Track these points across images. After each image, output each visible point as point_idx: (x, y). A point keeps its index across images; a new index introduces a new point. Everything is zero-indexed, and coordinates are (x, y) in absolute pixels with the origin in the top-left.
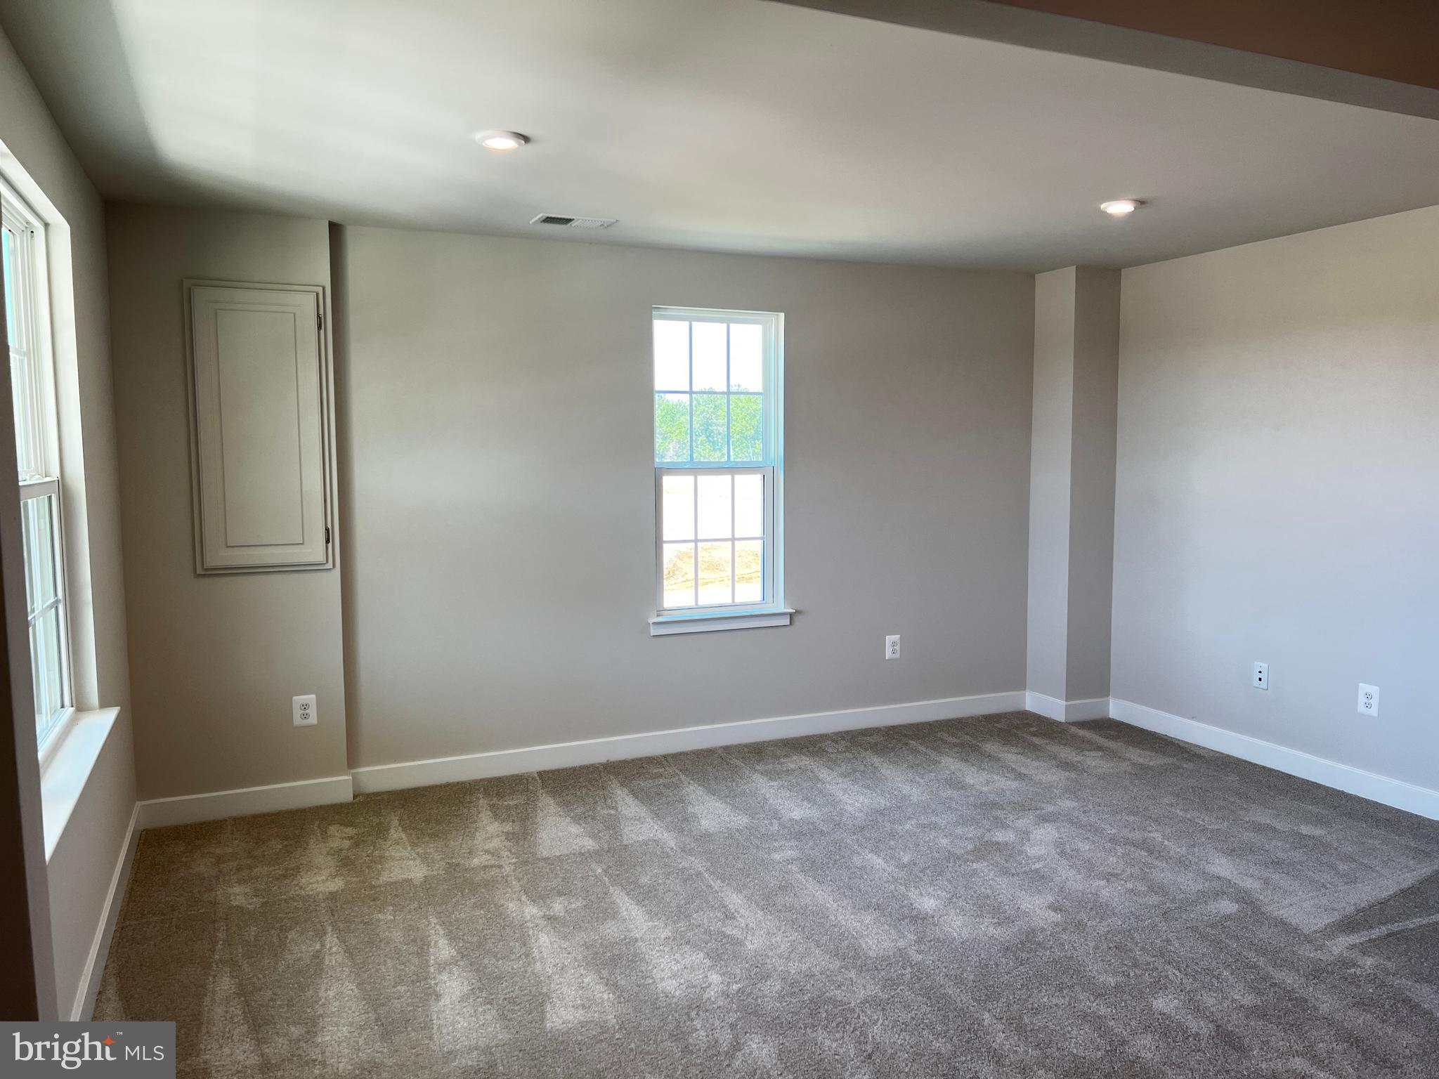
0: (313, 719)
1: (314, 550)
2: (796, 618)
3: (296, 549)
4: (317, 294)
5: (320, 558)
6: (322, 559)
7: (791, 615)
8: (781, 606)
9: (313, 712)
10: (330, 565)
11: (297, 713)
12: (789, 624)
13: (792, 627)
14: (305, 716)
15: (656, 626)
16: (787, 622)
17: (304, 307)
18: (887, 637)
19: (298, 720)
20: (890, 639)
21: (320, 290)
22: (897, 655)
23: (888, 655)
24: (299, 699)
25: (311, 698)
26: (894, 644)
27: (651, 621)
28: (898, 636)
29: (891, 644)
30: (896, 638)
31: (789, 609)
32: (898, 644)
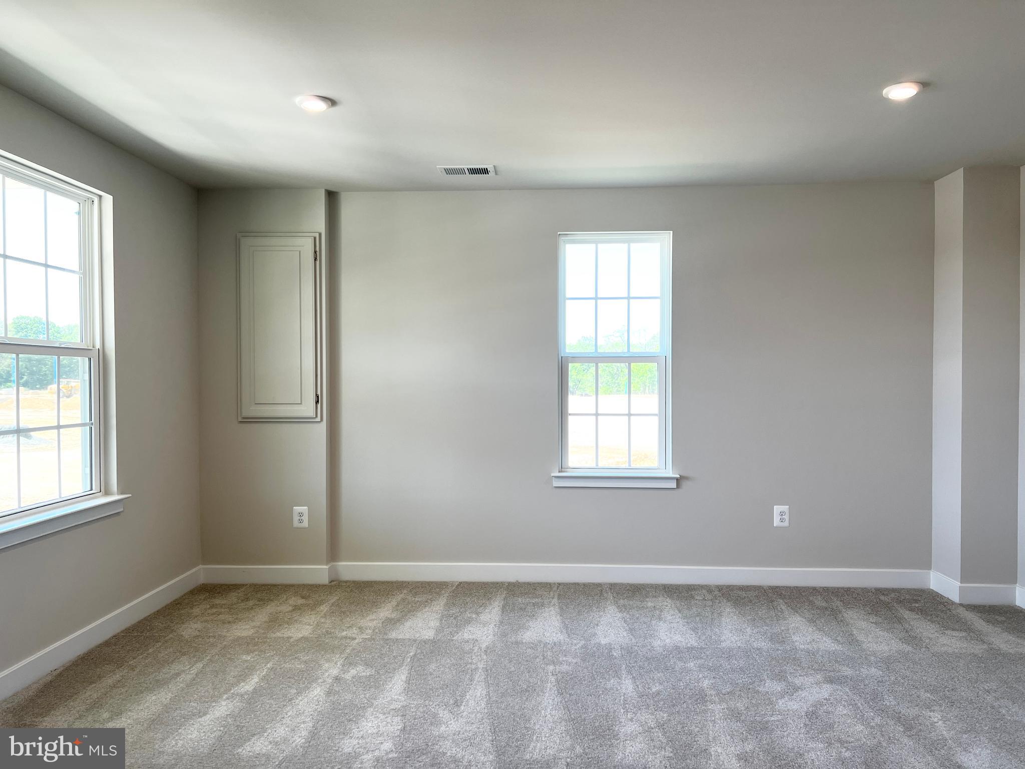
0: (305, 524)
1: (308, 408)
2: (685, 485)
3: (296, 407)
4: (315, 238)
5: (311, 413)
6: (312, 414)
7: (677, 479)
8: (670, 473)
9: (305, 518)
10: (318, 419)
11: (296, 518)
12: (676, 487)
13: (680, 491)
14: (301, 521)
15: (557, 479)
16: (673, 485)
17: (306, 246)
18: (775, 507)
19: (296, 524)
20: (777, 509)
21: (317, 236)
22: (786, 524)
23: (777, 522)
24: (297, 509)
25: (304, 509)
26: (782, 514)
27: (552, 475)
28: (788, 507)
29: (780, 514)
30: (785, 508)
31: (674, 474)
32: (787, 514)
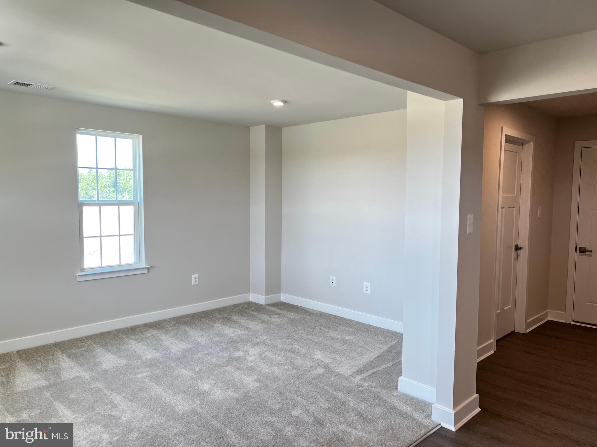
2: (151, 270)
7: (148, 268)
8: (144, 265)
13: (148, 274)
15: (80, 277)
16: (146, 271)
18: (192, 275)
20: (193, 276)
22: (197, 283)
23: (193, 282)
26: (195, 278)
27: (77, 274)
28: (197, 275)
29: (194, 278)
30: (196, 275)
31: (147, 265)
32: (197, 278)
